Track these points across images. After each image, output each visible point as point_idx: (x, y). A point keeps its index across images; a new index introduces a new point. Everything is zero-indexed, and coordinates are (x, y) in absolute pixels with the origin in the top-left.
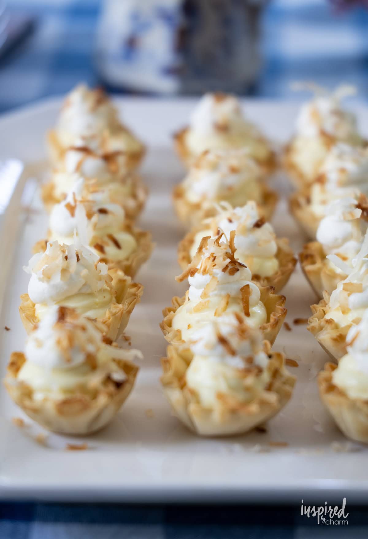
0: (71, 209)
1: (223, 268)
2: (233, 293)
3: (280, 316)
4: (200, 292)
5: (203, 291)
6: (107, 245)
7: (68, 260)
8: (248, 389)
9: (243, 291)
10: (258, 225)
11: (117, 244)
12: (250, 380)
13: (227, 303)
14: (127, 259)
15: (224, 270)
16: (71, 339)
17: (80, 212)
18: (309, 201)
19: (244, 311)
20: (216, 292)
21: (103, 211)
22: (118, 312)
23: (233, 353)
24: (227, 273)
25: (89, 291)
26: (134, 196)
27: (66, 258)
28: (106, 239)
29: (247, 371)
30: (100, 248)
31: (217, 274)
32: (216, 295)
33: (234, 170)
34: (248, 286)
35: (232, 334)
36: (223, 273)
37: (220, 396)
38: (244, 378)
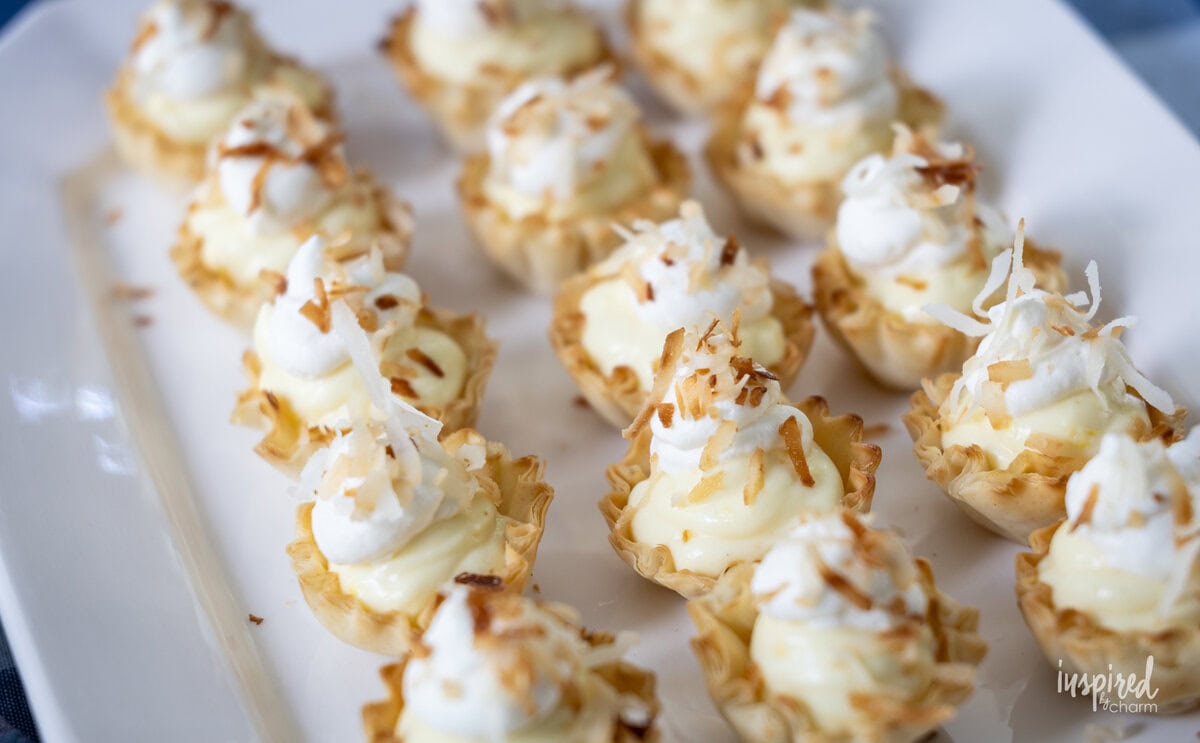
0: (319, 315)
1: (737, 396)
3: (869, 465)
4: (695, 456)
5: (703, 452)
6: (415, 375)
7: (397, 456)
8: (908, 670)
9: (785, 433)
10: (727, 258)
11: (434, 368)
12: (912, 652)
13: (762, 469)
15: (740, 400)
16: (527, 663)
17: (343, 316)
18: (758, 152)
19: (799, 478)
20: (732, 451)
21: (386, 303)
23: (866, 603)
24: (747, 406)
25: (455, 510)
27: (390, 451)
28: (406, 361)
29: (902, 633)
30: (402, 387)
31: (727, 411)
32: (734, 457)
33: (594, 125)
34: (792, 419)
35: (848, 563)
36: (738, 407)
37: (859, 701)
38: (900, 649)
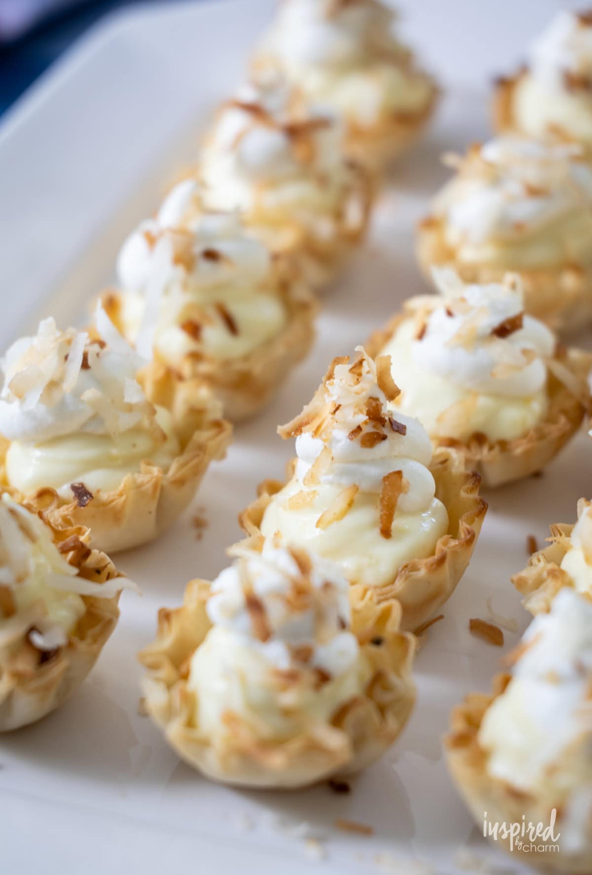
0: (151, 244)
1: (351, 431)
2: (365, 486)
3: (456, 545)
5: (310, 469)
7: (67, 362)
8: (287, 713)
9: (386, 483)
10: (504, 331)
11: (231, 325)
12: (291, 697)
13: (351, 504)
14: (246, 358)
15: (352, 434)
19: (380, 525)
20: (331, 477)
21: (211, 255)
22: (148, 482)
23: (265, 635)
24: (356, 444)
25: (101, 431)
26: (338, 215)
27: (66, 358)
28: (212, 313)
30: (193, 329)
31: (338, 441)
32: (331, 483)
33: (534, 192)
34: (399, 473)
36: (348, 440)
37: (230, 719)
38: (284, 689)
